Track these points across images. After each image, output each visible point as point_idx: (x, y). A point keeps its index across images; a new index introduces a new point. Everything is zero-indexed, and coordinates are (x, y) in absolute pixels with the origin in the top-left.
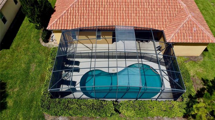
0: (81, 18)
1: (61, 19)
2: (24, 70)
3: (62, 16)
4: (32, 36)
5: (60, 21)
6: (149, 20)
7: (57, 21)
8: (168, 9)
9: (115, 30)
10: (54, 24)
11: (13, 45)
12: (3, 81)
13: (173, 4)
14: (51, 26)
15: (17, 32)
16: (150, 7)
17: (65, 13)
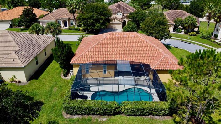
0: (93, 57)
1: (80, 58)
2: (48, 91)
3: (81, 56)
4: (55, 74)
5: (79, 59)
6: (139, 59)
7: (77, 59)
8: (151, 53)
9: (116, 64)
10: (75, 60)
11: (41, 78)
12: (31, 96)
13: (154, 50)
14: (73, 62)
15: (44, 71)
16: (139, 51)
17: (83, 54)
